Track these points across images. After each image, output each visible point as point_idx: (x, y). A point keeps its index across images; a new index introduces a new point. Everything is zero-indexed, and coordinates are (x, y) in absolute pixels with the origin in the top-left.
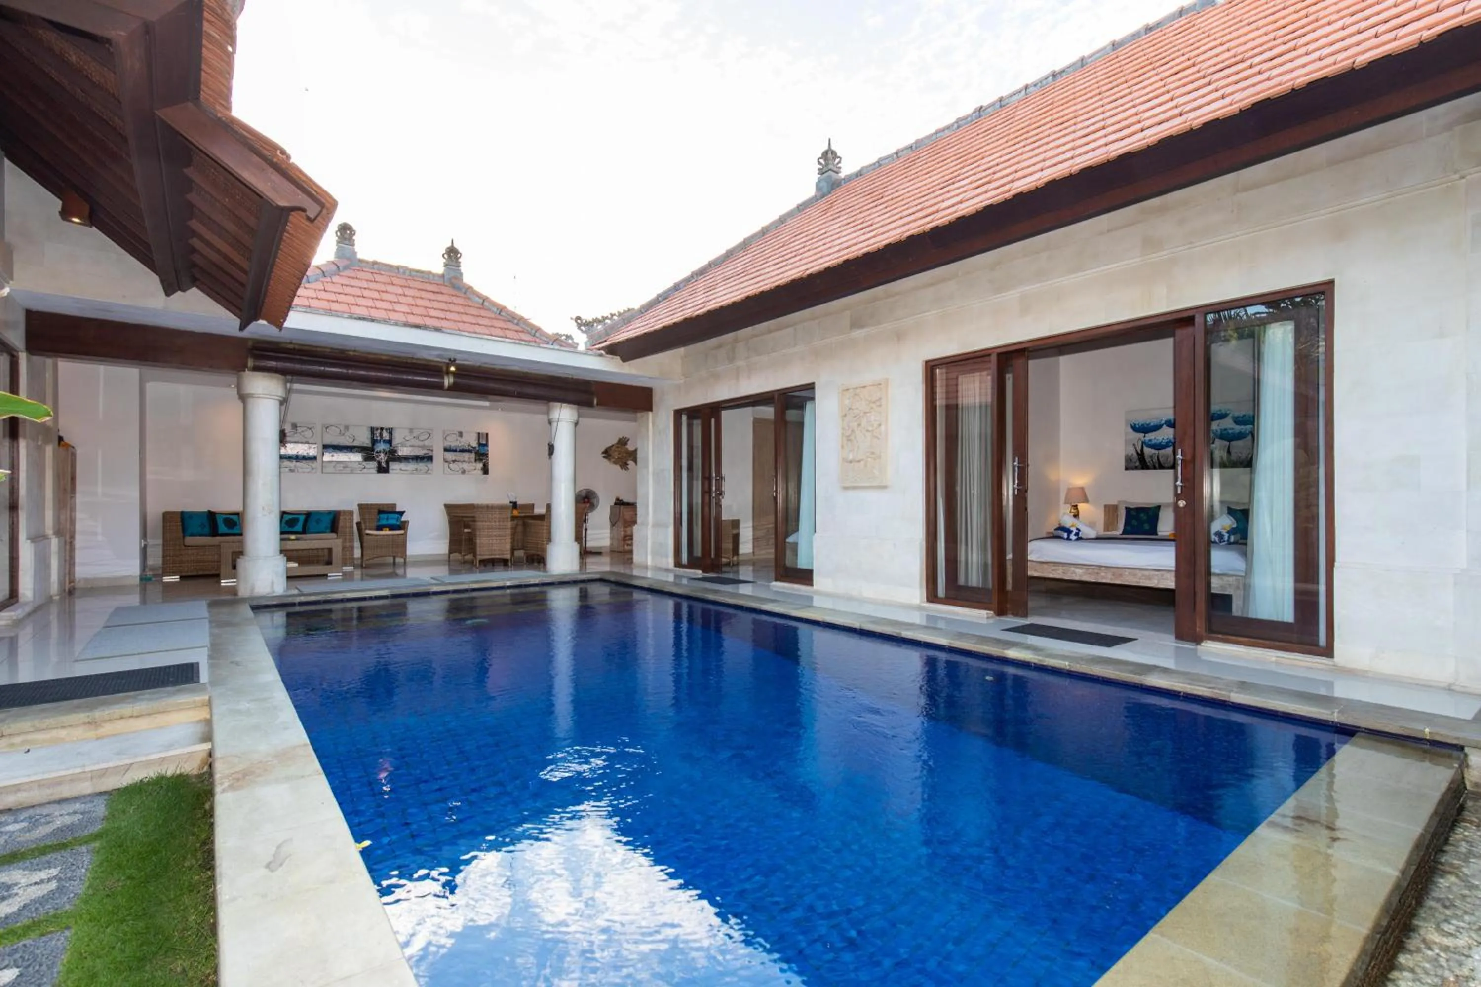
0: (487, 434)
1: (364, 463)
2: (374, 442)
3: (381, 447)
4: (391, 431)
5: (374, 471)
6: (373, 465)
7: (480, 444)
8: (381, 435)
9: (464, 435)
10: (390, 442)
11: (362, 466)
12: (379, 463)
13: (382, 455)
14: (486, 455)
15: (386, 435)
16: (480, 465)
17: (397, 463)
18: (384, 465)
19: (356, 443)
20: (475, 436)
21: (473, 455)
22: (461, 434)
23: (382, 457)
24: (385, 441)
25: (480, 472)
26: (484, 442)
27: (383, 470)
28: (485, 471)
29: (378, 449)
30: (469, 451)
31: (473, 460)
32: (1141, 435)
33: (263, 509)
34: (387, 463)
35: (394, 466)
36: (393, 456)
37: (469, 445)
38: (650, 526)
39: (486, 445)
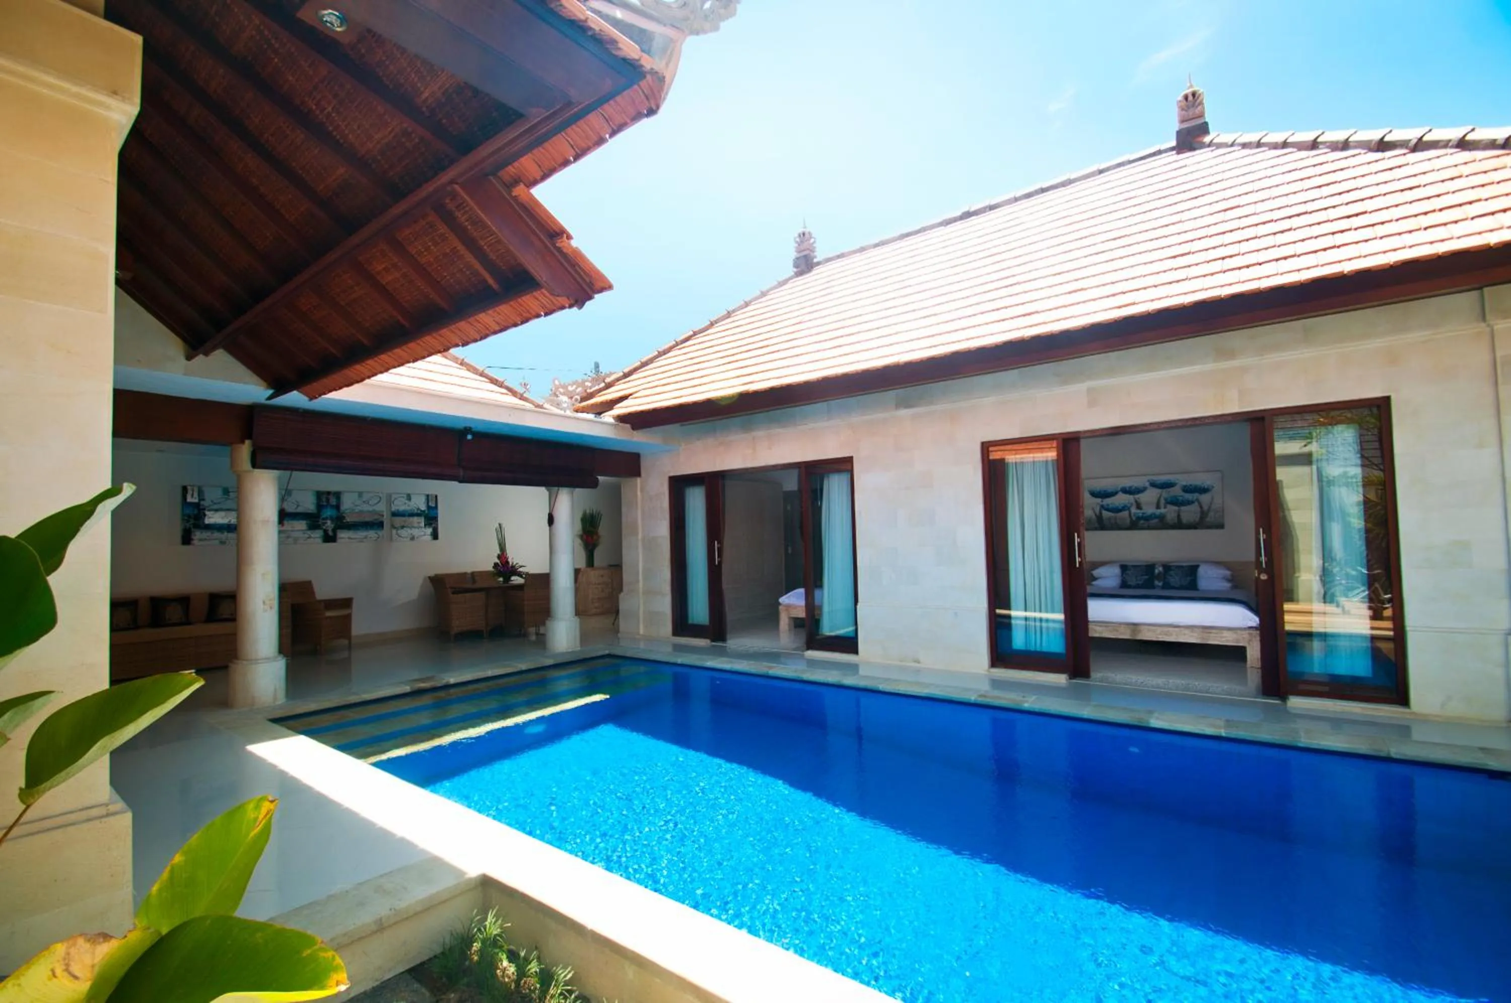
0: (436, 497)
1: (309, 532)
2: (320, 507)
3: (328, 512)
4: (338, 495)
5: (320, 541)
6: (319, 534)
7: (429, 507)
8: (328, 500)
9: (412, 496)
10: (338, 507)
11: (306, 536)
12: (325, 531)
13: (329, 522)
14: (435, 519)
15: (333, 501)
16: (429, 530)
17: (346, 531)
18: (330, 533)
19: (300, 510)
20: (423, 499)
21: (422, 521)
22: (409, 497)
23: (329, 525)
24: (332, 506)
25: (429, 538)
26: (433, 505)
27: (329, 538)
28: (435, 536)
29: (324, 516)
30: (418, 515)
31: (423, 524)
32: (1099, 500)
33: (264, 603)
34: (334, 531)
35: (343, 535)
36: (341, 524)
37: (418, 509)
38: (641, 595)
39: (436, 507)
